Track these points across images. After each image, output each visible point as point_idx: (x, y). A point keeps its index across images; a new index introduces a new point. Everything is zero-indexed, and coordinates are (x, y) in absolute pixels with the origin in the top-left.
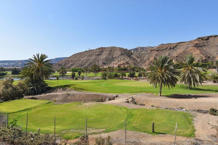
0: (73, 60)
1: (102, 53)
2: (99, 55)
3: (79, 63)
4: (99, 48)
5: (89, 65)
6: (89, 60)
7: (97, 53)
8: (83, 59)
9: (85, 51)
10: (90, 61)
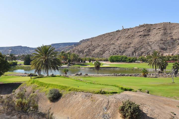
0: (100, 44)
1: (149, 33)
2: (145, 35)
3: (114, 48)
4: (141, 26)
5: (135, 51)
6: (130, 43)
7: (141, 33)
8: (119, 42)
9: (117, 31)
10: (132, 45)
